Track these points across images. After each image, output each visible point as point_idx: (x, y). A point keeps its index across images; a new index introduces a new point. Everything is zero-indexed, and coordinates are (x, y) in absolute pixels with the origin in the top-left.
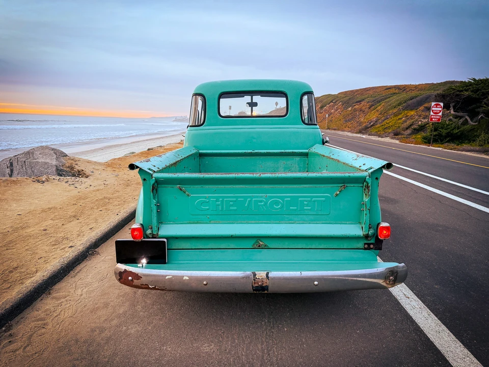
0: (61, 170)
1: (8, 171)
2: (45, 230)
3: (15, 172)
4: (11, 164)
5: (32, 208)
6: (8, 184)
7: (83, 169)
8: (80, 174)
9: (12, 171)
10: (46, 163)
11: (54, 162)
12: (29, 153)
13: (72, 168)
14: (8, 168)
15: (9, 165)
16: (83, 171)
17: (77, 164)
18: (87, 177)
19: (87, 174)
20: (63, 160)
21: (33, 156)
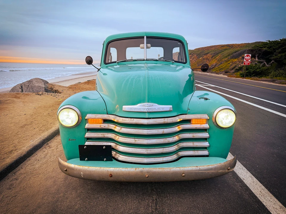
0: (47, 90)
1: (20, 90)
2: (49, 114)
3: (24, 91)
4: (22, 87)
5: (40, 105)
6: (25, 95)
7: (58, 89)
8: (56, 91)
9: (22, 90)
10: (39, 86)
11: (43, 86)
12: (30, 82)
13: (52, 89)
14: (20, 89)
15: (20, 87)
16: (58, 90)
17: (54, 87)
18: (60, 93)
19: (60, 92)
20: (47, 85)
21: (32, 83)
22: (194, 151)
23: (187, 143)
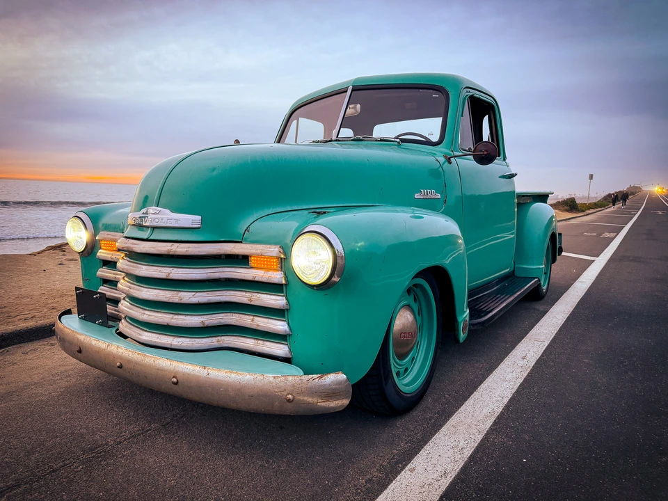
22: (257, 339)
23: (241, 316)
